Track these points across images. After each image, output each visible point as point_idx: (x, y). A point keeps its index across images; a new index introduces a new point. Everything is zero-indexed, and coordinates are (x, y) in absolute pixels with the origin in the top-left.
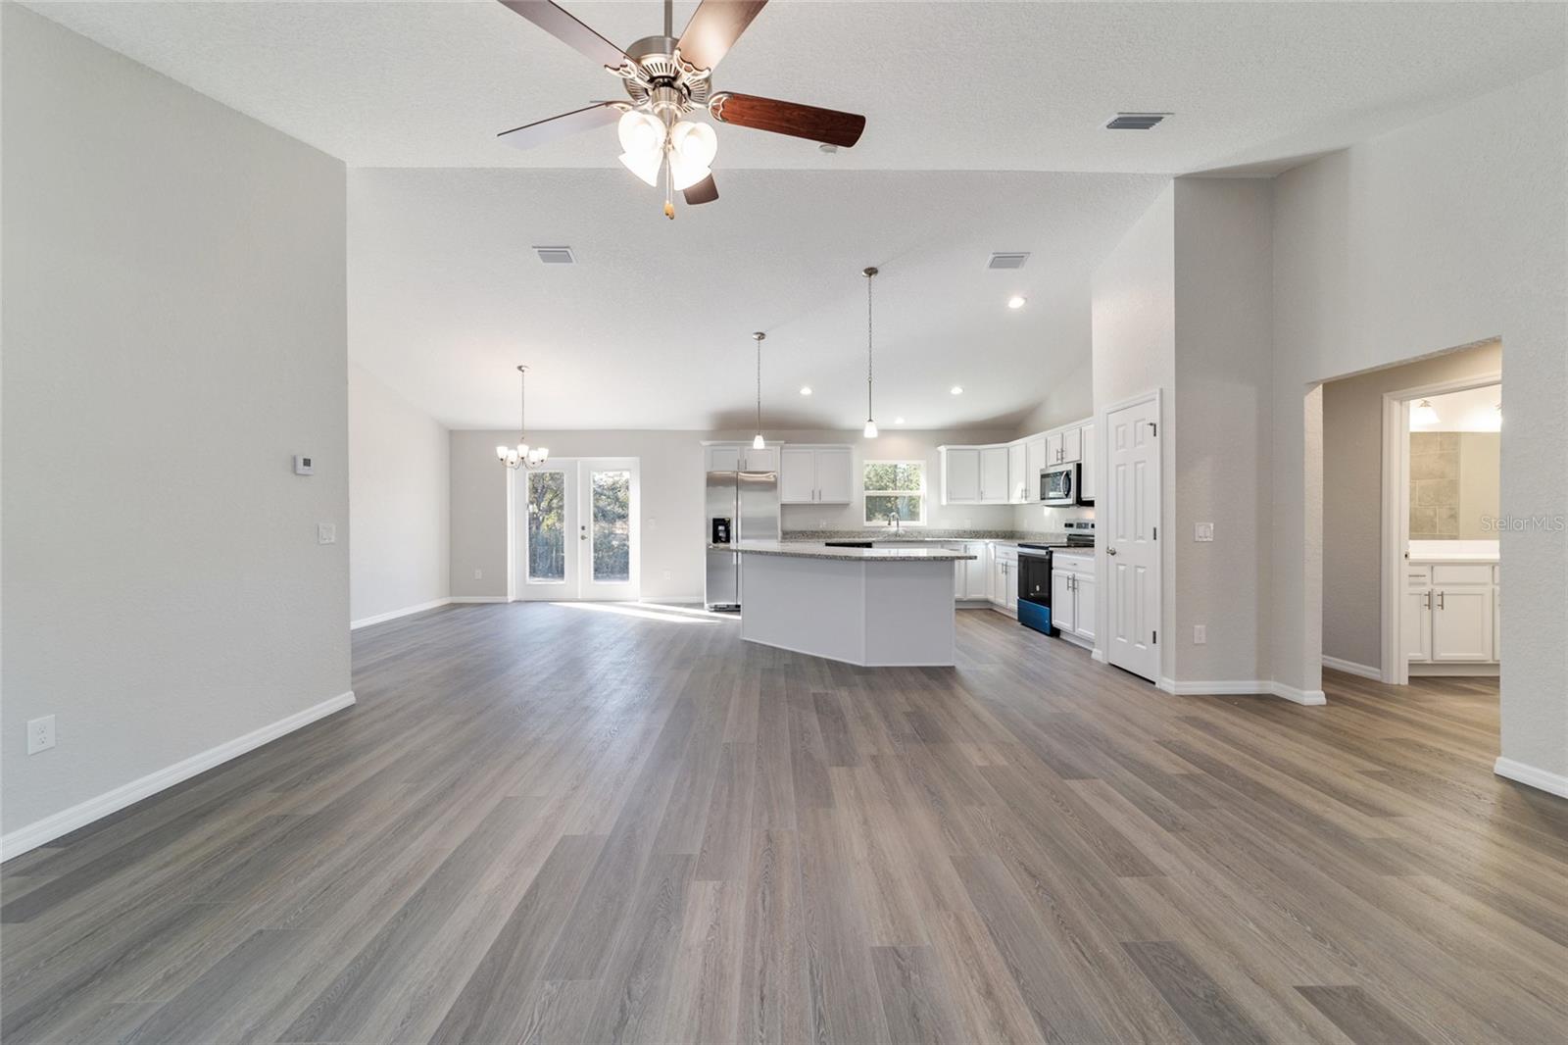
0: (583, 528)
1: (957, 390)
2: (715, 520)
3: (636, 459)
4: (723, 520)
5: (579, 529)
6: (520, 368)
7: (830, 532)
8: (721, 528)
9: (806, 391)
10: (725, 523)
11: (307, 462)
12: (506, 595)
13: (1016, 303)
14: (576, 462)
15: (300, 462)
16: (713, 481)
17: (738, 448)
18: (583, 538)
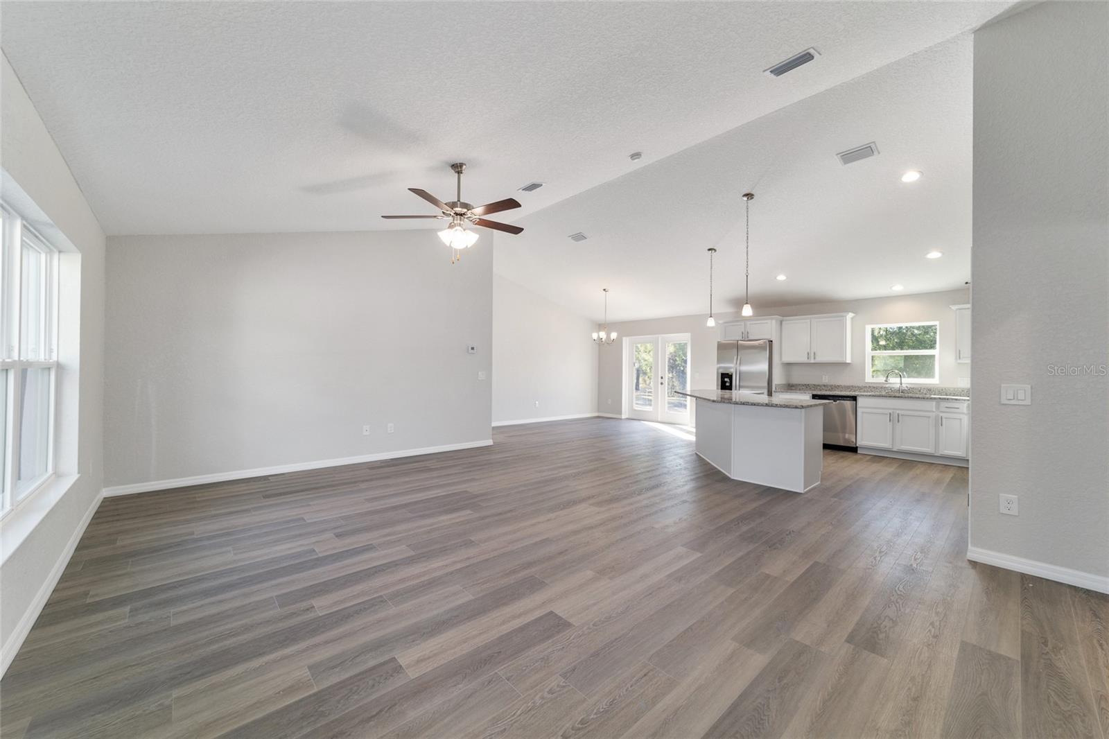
0: (662, 378)
1: (934, 255)
2: (722, 374)
3: (690, 334)
4: (728, 374)
5: (660, 378)
6: (604, 290)
7: (831, 386)
8: (726, 380)
9: (781, 278)
10: (730, 377)
11: (473, 348)
12: (621, 414)
13: (911, 176)
14: (658, 337)
15: (470, 349)
16: (722, 347)
17: (743, 323)
18: (662, 384)
